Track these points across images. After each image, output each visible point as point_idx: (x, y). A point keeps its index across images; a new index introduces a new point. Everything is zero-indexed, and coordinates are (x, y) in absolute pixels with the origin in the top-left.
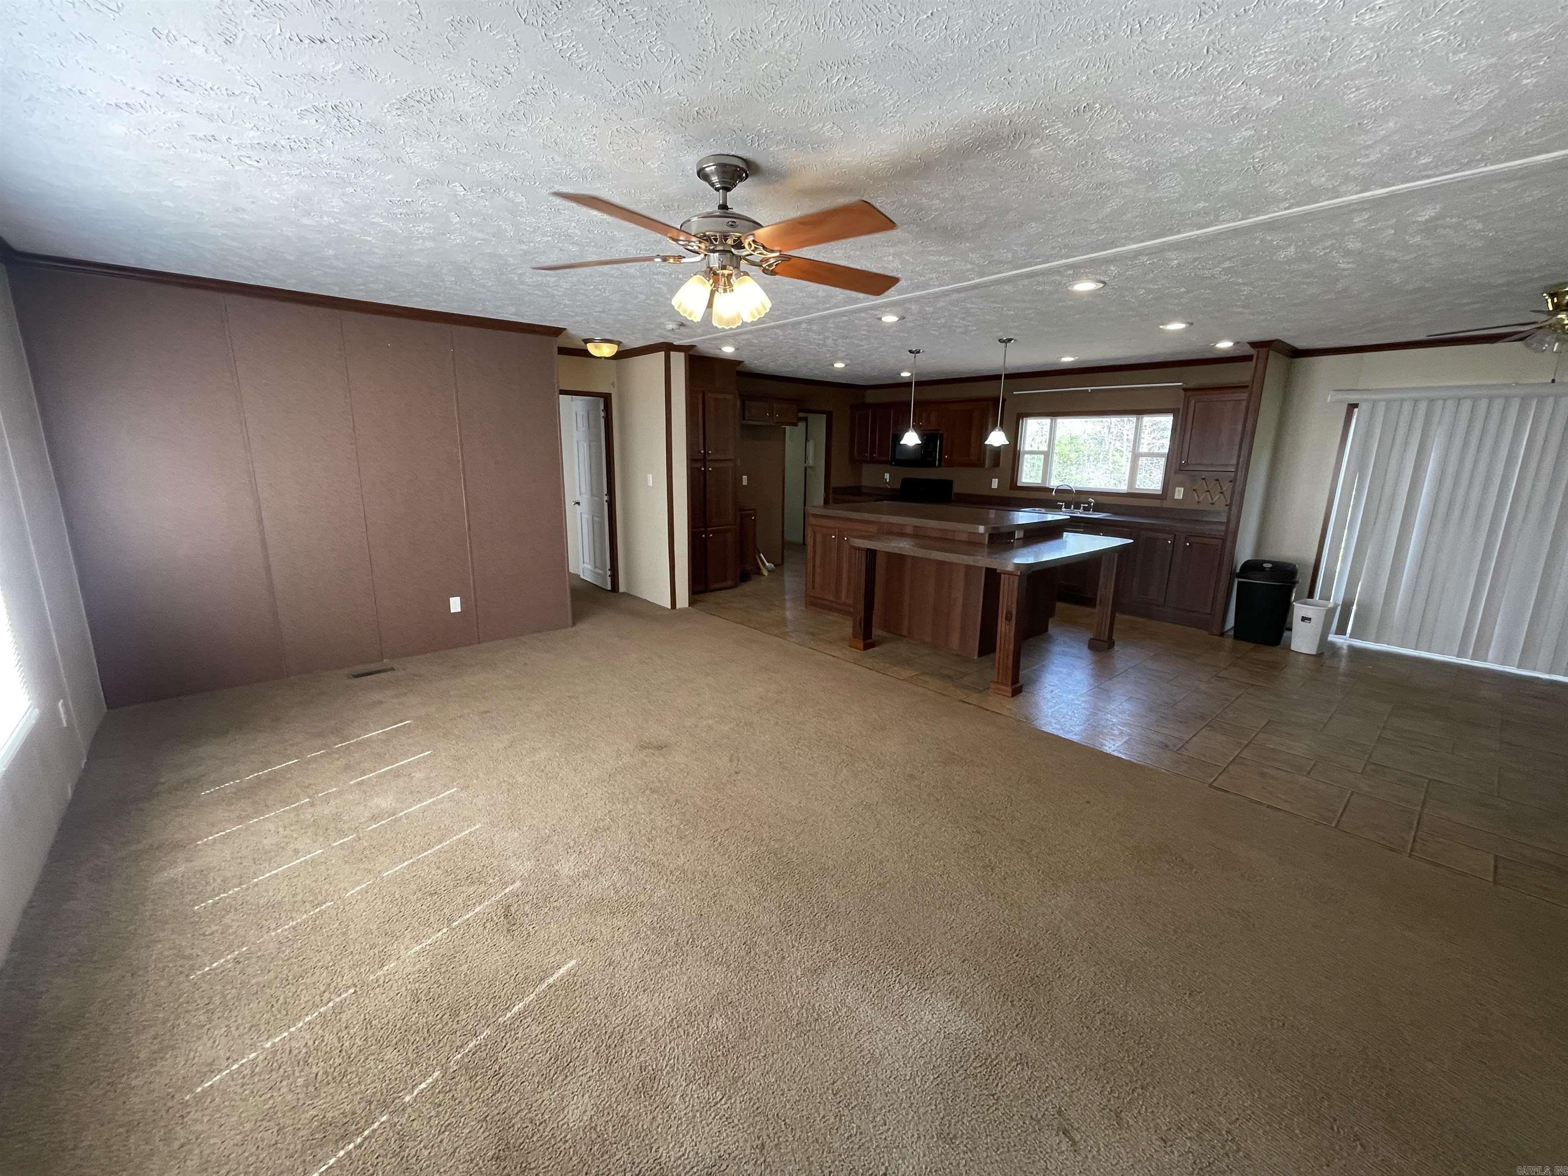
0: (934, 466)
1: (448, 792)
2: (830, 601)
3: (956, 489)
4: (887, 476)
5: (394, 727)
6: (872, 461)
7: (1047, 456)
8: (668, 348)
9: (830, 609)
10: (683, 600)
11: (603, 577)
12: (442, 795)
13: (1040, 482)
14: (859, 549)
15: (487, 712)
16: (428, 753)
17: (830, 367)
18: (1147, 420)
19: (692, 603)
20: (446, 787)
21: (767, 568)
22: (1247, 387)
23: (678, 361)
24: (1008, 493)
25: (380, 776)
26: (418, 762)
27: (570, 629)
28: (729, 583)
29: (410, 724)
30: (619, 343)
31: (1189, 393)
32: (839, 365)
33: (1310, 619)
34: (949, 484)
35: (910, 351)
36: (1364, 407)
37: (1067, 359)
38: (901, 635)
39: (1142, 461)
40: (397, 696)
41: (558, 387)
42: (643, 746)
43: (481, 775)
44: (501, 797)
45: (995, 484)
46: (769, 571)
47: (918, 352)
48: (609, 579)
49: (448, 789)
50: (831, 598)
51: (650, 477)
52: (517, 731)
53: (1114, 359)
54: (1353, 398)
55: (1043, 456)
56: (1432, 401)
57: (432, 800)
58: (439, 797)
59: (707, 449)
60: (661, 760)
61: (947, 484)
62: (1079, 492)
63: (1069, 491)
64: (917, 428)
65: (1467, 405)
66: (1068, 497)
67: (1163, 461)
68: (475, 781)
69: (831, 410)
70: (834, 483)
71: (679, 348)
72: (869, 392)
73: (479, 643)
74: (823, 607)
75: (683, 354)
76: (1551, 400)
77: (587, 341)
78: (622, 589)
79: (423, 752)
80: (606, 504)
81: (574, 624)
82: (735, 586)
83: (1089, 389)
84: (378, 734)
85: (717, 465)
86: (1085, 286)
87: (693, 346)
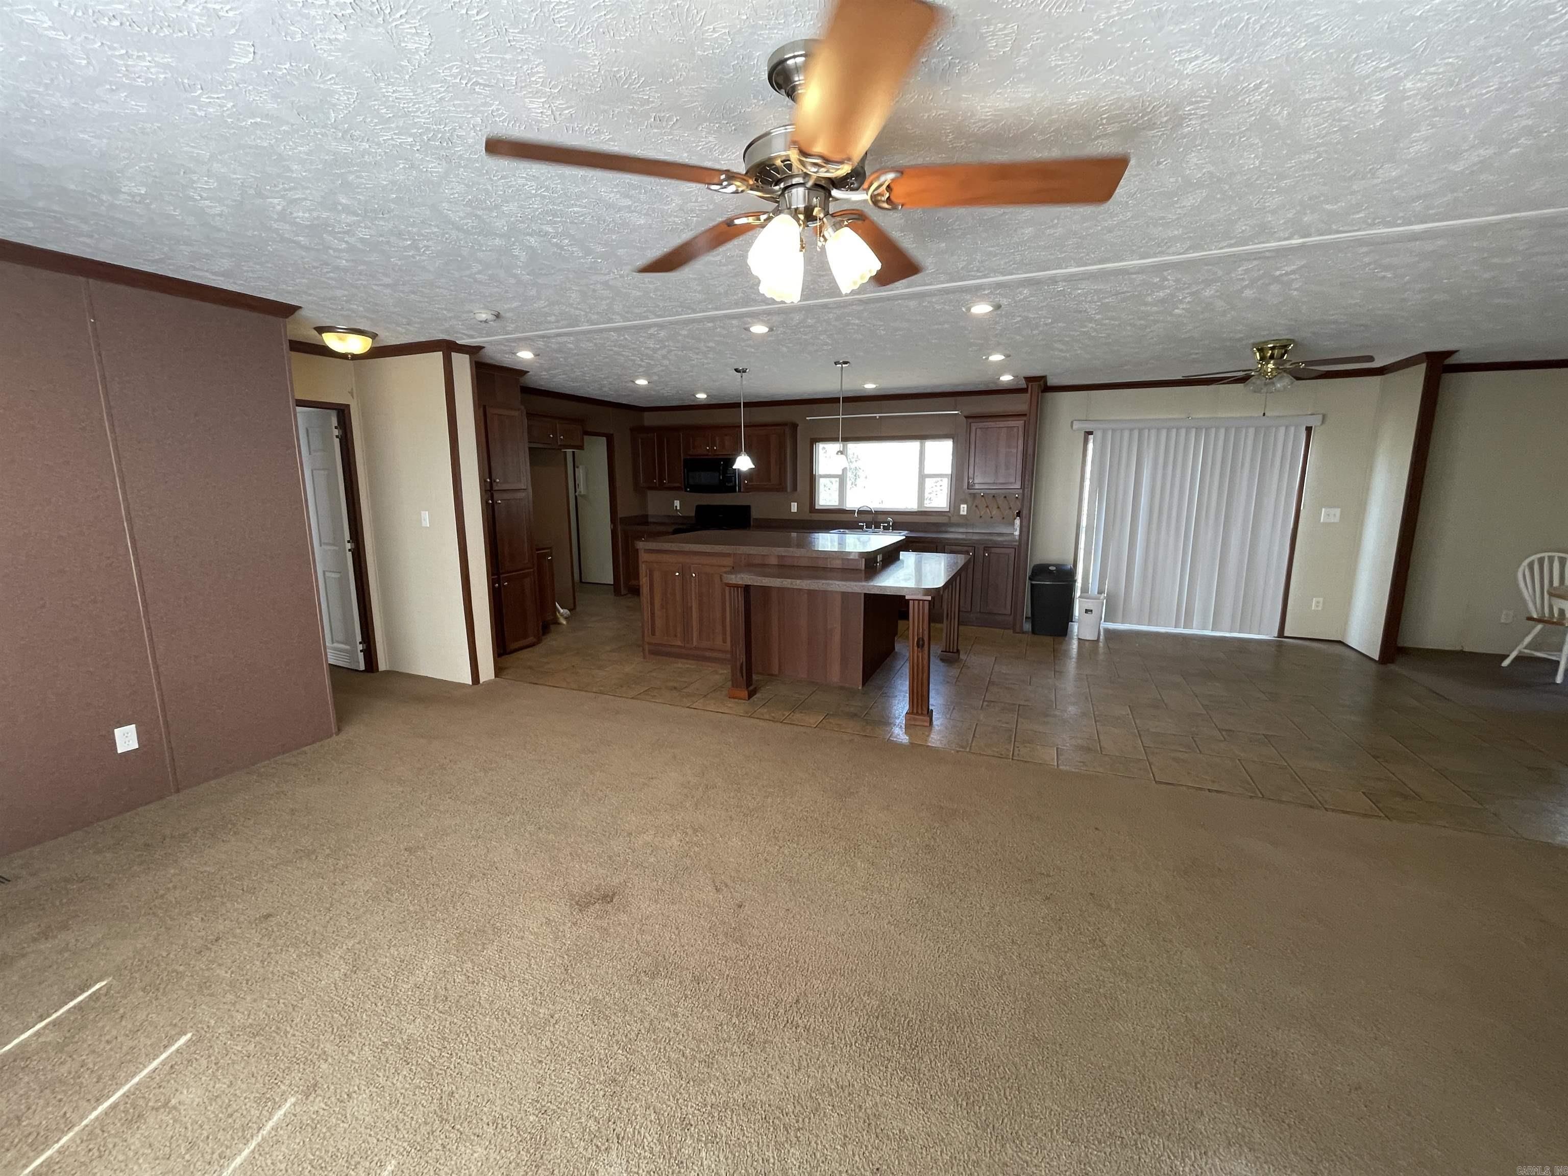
0: (735, 491)
1: (280, 1113)
2: (679, 647)
3: (755, 514)
4: (677, 503)
5: (72, 1004)
6: (661, 487)
7: (842, 479)
8: (448, 347)
9: (679, 656)
10: (487, 671)
11: (352, 654)
12: (271, 1124)
13: (837, 504)
14: (737, 586)
15: (267, 917)
16: (183, 1040)
17: (630, 384)
18: (930, 445)
19: (499, 670)
20: (269, 1103)
21: (562, 615)
22: (1025, 415)
23: (462, 365)
24: (807, 516)
25: (90, 1134)
26: (172, 1067)
27: (335, 738)
28: (531, 639)
29: (109, 987)
30: (374, 336)
31: (970, 420)
32: (642, 382)
33: (1091, 611)
34: (747, 509)
35: (737, 370)
36: (1098, 434)
37: (870, 386)
38: (772, 675)
39: (929, 482)
40: (45, 935)
41: (293, 396)
42: (582, 903)
43: (329, 1048)
44: (398, 1081)
45: (794, 507)
46: (566, 618)
47: (744, 371)
48: (361, 656)
49: (277, 1106)
50: (679, 643)
51: (425, 515)
52: (349, 936)
53: (908, 388)
54: (1089, 427)
55: (838, 479)
56: (1141, 431)
57: (253, 1144)
58: (264, 1132)
59: (493, 477)
60: (624, 918)
61: (745, 510)
62: (877, 513)
63: (869, 512)
64: (749, 452)
65: (1164, 433)
66: (869, 518)
67: (945, 483)
68: (324, 1066)
69: (611, 432)
70: (621, 514)
71: (462, 349)
72: (646, 414)
73: (178, 791)
74: (668, 654)
75: (467, 356)
76: (1213, 430)
77: (321, 330)
78: (383, 666)
79: (172, 1040)
80: (349, 555)
81: (339, 730)
82: (539, 641)
83: (877, 415)
84: (38, 1034)
85: (506, 496)
86: (981, 309)
87: (480, 348)
